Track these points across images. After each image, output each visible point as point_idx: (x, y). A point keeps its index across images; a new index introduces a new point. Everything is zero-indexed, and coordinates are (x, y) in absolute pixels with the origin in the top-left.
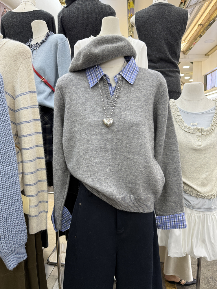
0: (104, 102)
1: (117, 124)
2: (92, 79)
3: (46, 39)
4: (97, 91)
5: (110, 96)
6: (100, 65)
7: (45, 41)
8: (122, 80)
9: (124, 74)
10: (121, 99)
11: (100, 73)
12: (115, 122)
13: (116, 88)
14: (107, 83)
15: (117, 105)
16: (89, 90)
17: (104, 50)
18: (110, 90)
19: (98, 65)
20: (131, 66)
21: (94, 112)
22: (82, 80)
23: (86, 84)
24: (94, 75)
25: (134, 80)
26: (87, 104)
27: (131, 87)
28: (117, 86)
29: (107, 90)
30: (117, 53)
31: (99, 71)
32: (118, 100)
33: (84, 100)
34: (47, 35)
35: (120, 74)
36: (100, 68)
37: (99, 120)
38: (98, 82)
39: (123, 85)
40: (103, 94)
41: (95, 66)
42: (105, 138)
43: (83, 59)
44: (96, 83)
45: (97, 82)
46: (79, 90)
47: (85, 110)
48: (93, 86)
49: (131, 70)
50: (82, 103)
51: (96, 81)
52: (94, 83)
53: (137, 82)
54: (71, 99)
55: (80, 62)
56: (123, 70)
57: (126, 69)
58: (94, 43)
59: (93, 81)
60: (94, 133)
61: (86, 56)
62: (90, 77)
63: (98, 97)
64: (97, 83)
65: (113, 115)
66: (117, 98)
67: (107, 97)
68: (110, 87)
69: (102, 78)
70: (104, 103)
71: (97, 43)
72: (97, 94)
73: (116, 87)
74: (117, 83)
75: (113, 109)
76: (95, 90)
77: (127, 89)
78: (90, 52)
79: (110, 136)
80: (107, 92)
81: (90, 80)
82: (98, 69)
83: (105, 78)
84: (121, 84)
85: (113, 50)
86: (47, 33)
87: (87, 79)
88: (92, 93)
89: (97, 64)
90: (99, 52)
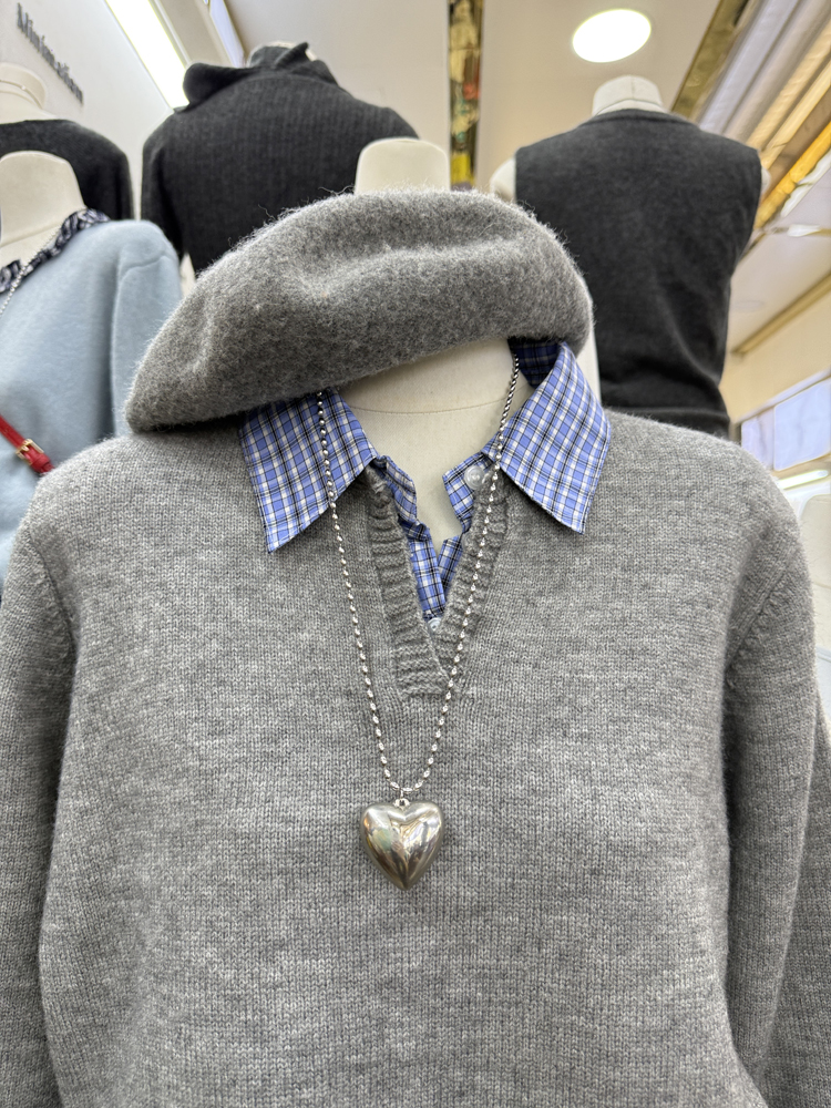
0: (368, 661)
1: (472, 843)
2: (290, 483)
3: (61, 246)
4: (322, 569)
5: (419, 615)
6: (346, 390)
7: (57, 256)
8: (504, 501)
9: (517, 457)
10: (497, 635)
11: (345, 448)
12: (460, 827)
13: (464, 559)
14: (393, 520)
15: (473, 691)
16: (260, 568)
17: (380, 287)
18: (417, 572)
19: (328, 396)
20: (559, 405)
21: (287, 743)
22: (215, 488)
23: (242, 524)
24: (299, 459)
25: (588, 503)
26: (235, 678)
27: (565, 552)
28: (468, 545)
29: (393, 567)
30: (471, 314)
31: (340, 433)
32: (477, 647)
33: (215, 645)
34: (71, 224)
35: (485, 457)
36: (348, 412)
37: (327, 815)
38: (329, 511)
39: (513, 537)
40: (365, 600)
41: (312, 398)
42: (373, 967)
43: (216, 345)
44: (314, 515)
45: (321, 511)
46: (181, 565)
47: (217, 730)
48: (292, 534)
49: (564, 429)
50: (201, 666)
51: (312, 506)
52: (297, 514)
53: (605, 513)
54: (119, 632)
55: (198, 365)
56: (511, 433)
57: (532, 426)
58: (304, 233)
59: (294, 498)
60: (283, 930)
61: (240, 326)
62: (270, 475)
63: (321, 617)
64: (321, 517)
65: (443, 770)
66: (472, 632)
67: (392, 618)
68: (418, 547)
69: (360, 482)
70: (370, 674)
71: (327, 234)
72: (320, 598)
73: (458, 546)
74: (465, 519)
75: (441, 722)
76: (302, 568)
77: (536, 562)
78: (271, 298)
79: (414, 950)
80: (390, 584)
81: (274, 491)
82: (334, 417)
83: (379, 485)
84: (498, 528)
85: (444, 291)
86: (71, 217)
87: (251, 482)
88: (279, 590)
89: (322, 384)
90: (340, 301)
